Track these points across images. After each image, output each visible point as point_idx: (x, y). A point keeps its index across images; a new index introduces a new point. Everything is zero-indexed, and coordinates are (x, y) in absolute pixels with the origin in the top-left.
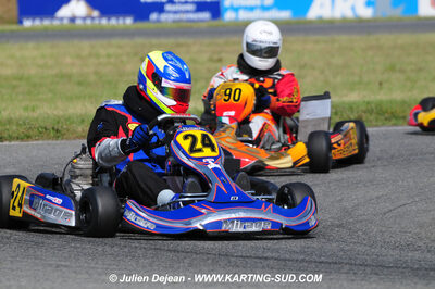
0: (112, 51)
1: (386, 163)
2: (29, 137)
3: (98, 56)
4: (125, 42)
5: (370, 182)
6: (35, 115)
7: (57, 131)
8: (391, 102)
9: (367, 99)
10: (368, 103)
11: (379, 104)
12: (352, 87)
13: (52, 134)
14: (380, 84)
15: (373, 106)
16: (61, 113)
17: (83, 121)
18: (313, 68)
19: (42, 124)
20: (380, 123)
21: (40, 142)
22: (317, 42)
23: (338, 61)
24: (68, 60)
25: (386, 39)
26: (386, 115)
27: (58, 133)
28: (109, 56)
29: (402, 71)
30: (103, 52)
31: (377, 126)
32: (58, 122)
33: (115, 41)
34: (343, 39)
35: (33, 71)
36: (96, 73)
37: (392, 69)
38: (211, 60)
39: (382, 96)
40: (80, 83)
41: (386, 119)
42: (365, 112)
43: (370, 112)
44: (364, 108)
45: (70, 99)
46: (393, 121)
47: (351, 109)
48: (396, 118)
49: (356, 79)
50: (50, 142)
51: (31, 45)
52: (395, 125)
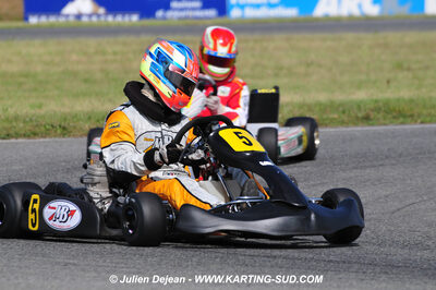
0: (118, 48)
1: (394, 162)
2: (35, 134)
3: (104, 53)
4: (131, 39)
5: (379, 180)
6: (42, 112)
7: (64, 128)
8: (398, 100)
9: (375, 97)
10: (376, 101)
11: (387, 103)
12: (359, 86)
13: (59, 131)
14: (388, 82)
15: (381, 104)
16: (67, 110)
17: (90, 118)
18: (320, 66)
19: (48, 121)
20: (387, 122)
21: (47, 140)
22: (324, 40)
23: (345, 59)
24: (74, 57)
25: (393, 37)
26: (395, 114)
27: (65, 131)
28: (115, 53)
29: (409, 69)
30: (109, 49)
31: (385, 125)
32: (65, 119)
33: (121, 39)
34: (350, 36)
35: (39, 68)
36: (102, 70)
37: (400, 66)
39: (389, 94)
40: (86, 81)
41: (394, 117)
42: (372, 110)
43: (378, 110)
44: (372, 106)
45: (76, 96)
46: (401, 120)
47: (359, 107)
48: (404, 116)
49: (363, 77)
50: (57, 139)
51: (37, 42)
52: (402, 123)
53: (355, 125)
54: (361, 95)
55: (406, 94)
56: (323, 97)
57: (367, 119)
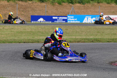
1: (98, 49)
2: (33, 42)
4: (50, 26)
5: (95, 53)
6: (34, 38)
8: (98, 38)
10: (94, 38)
11: (96, 39)
12: (91, 35)
13: (37, 42)
14: (96, 35)
16: (39, 38)
17: (43, 40)
18: (84, 32)
19: (35, 40)
20: (96, 42)
22: (85, 27)
23: (88, 31)
24: (40, 29)
28: (47, 28)
29: (100, 33)
30: (46, 28)
32: (38, 40)
33: (48, 26)
34: (89, 26)
35: (34, 31)
36: (45, 31)
37: (98, 32)
38: (65, 30)
39: (97, 37)
40: (42, 33)
45: (40, 36)
46: (99, 42)
47: (91, 39)
51: (33, 26)
53: (91, 42)
54: (91, 37)
55: (100, 37)
56: (85, 37)
57: (93, 41)
